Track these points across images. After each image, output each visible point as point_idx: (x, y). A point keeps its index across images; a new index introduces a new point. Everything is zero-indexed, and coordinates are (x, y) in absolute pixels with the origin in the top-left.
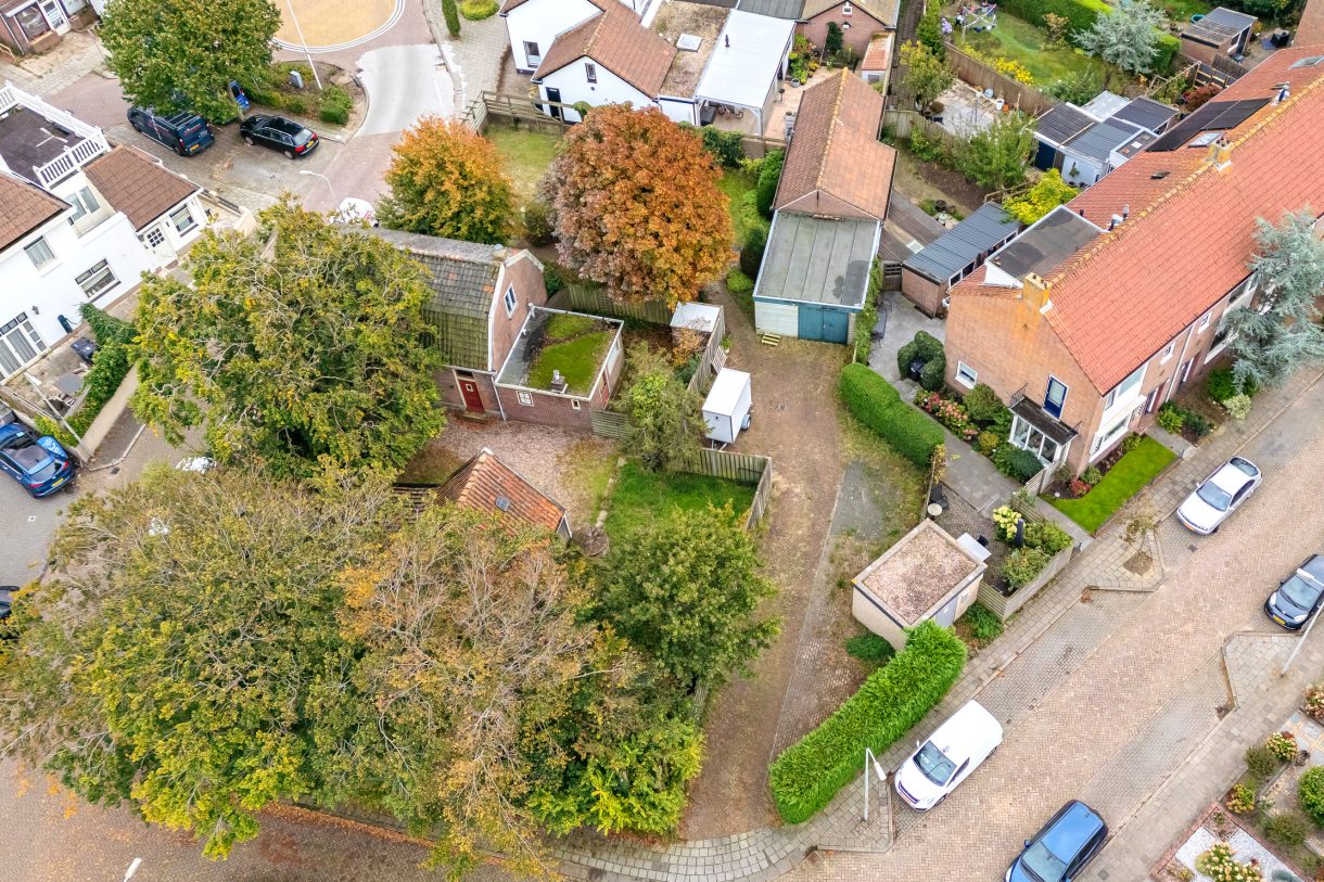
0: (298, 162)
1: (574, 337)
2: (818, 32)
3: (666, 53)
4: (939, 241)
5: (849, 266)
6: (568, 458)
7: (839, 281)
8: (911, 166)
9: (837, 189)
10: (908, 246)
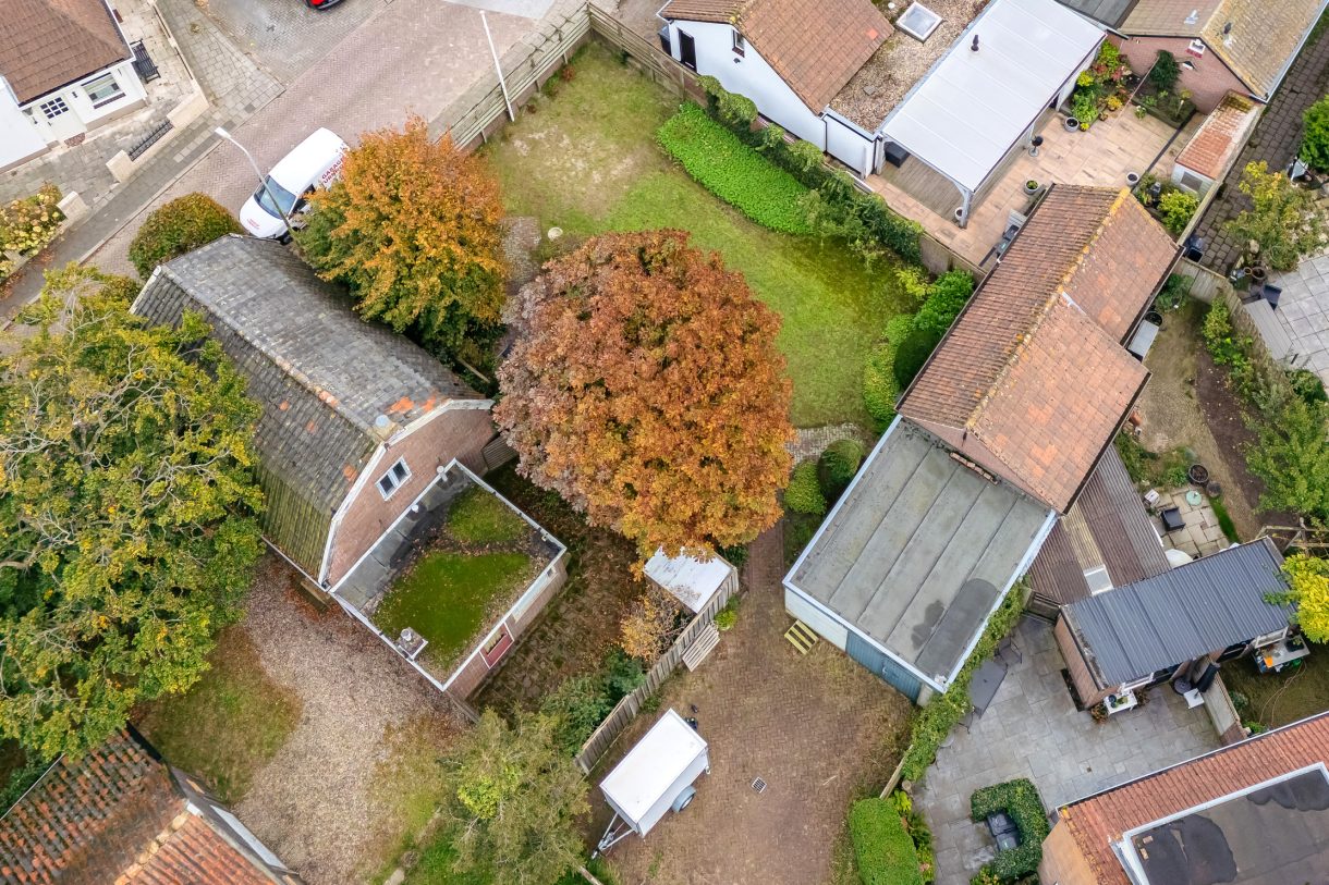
0: (314, 15)
1: (481, 546)
2: (1143, 56)
3: (873, 34)
4: (1143, 588)
5: (965, 585)
6: (400, 738)
7: (935, 611)
8: (1189, 361)
9: (1001, 438)
10: (1087, 574)
